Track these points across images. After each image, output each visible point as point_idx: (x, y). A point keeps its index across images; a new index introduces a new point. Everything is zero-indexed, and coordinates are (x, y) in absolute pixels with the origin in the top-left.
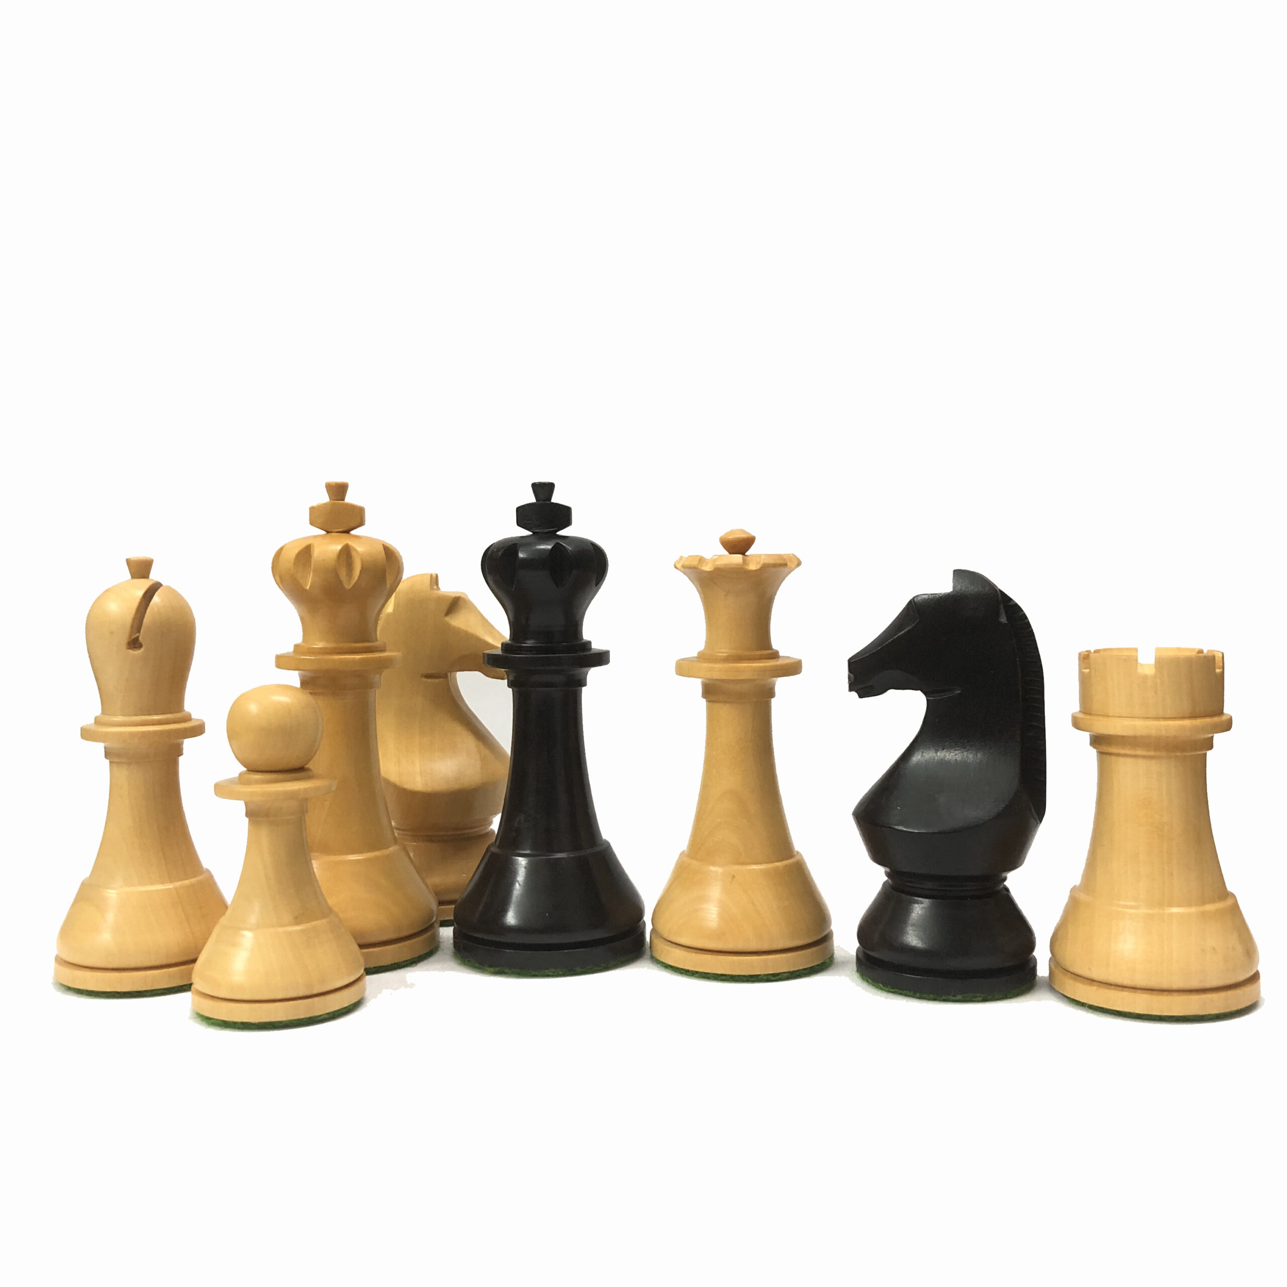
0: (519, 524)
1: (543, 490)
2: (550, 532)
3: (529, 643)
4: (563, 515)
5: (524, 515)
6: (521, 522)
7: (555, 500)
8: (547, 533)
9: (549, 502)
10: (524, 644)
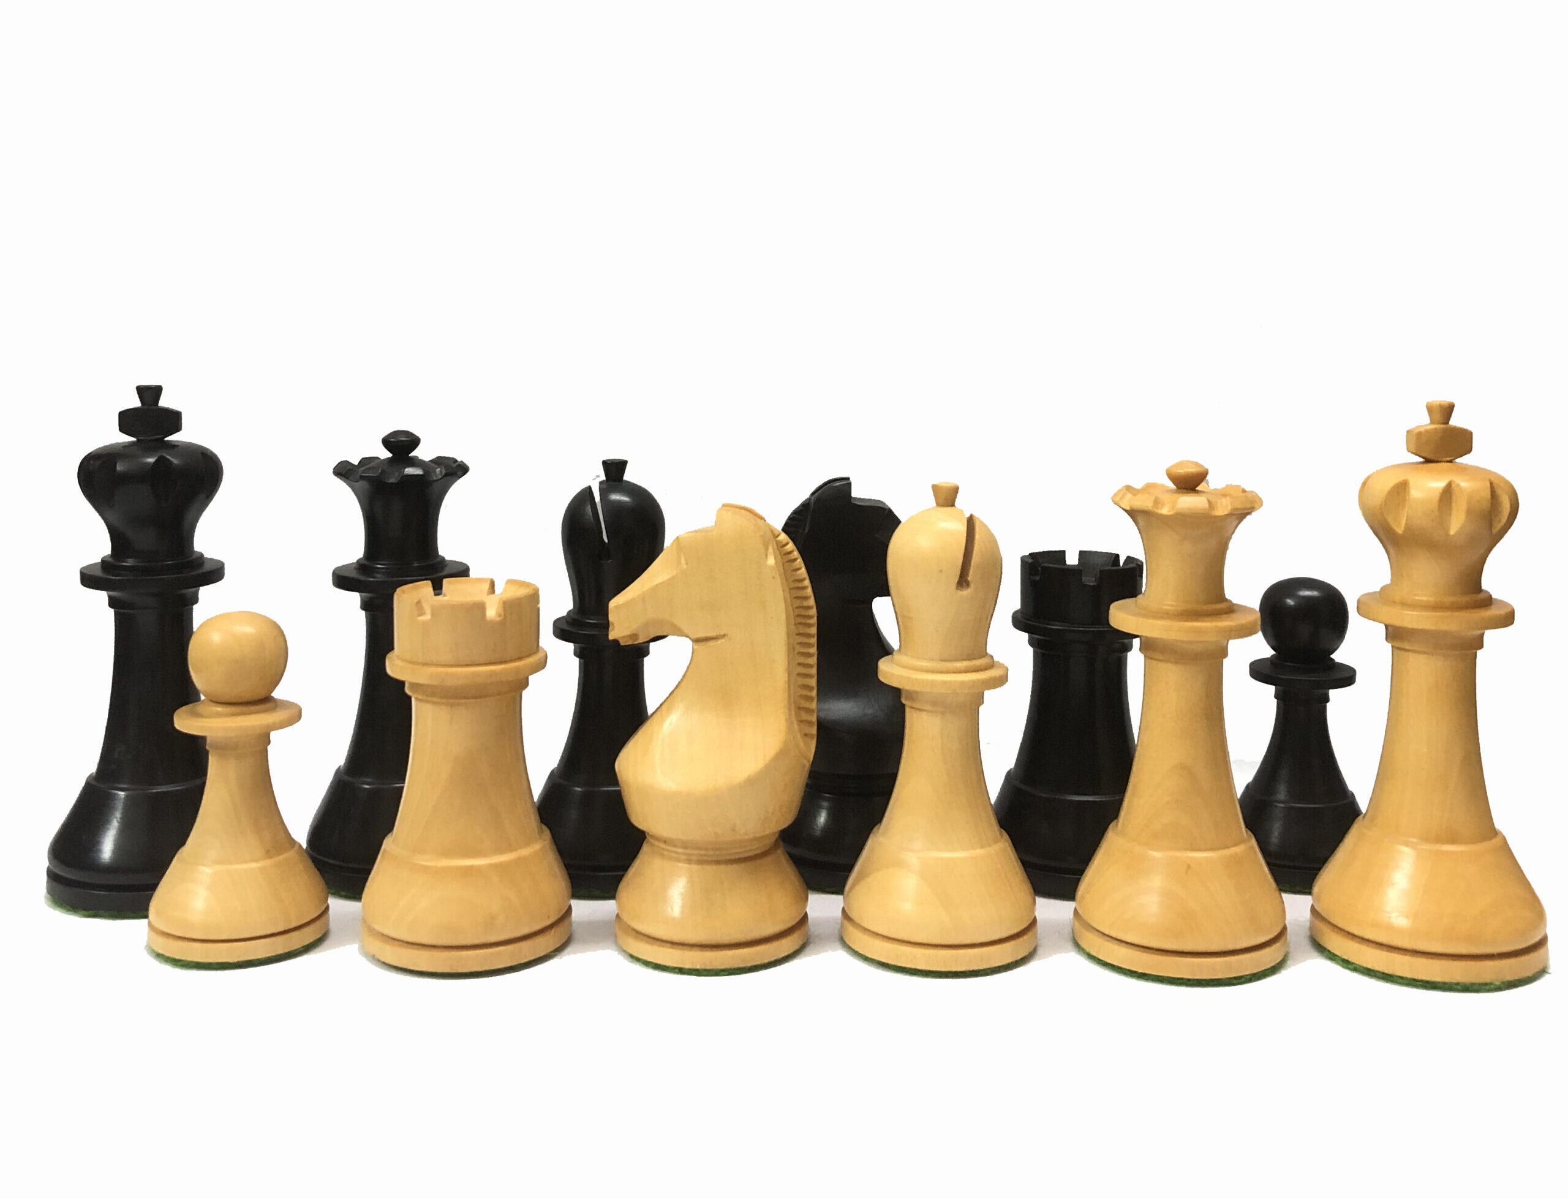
0: (121, 430)
1: (150, 394)
2: (157, 440)
3: (130, 562)
4: (173, 420)
5: (127, 421)
6: (123, 428)
7: (163, 403)
8: (152, 440)
9: (154, 407)
10: (125, 562)
